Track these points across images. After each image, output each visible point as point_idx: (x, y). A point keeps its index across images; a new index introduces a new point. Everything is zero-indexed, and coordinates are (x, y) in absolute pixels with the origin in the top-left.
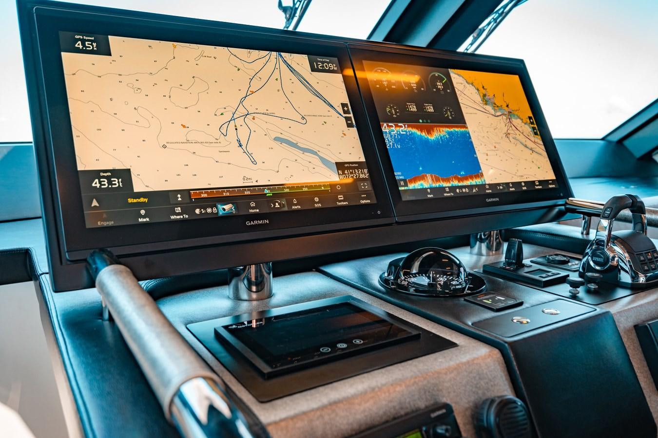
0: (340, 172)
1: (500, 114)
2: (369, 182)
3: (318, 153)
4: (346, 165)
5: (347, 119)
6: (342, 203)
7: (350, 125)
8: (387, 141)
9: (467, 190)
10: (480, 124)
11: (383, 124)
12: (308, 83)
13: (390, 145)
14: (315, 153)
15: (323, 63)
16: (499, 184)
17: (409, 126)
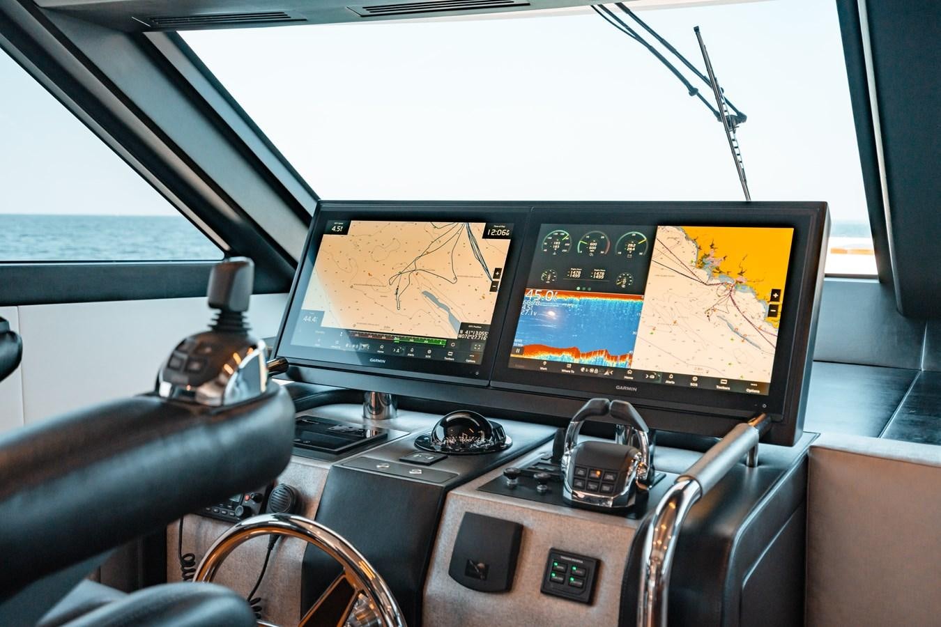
0: (462, 332)
1: (718, 282)
2: (484, 345)
3: (451, 310)
4: (470, 326)
5: (494, 283)
6: (450, 359)
7: (492, 290)
8: (524, 307)
9: (596, 371)
10: (670, 291)
11: (529, 290)
12: (478, 247)
13: (526, 312)
14: (447, 309)
15: (497, 229)
16: (650, 373)
17: (559, 293)
